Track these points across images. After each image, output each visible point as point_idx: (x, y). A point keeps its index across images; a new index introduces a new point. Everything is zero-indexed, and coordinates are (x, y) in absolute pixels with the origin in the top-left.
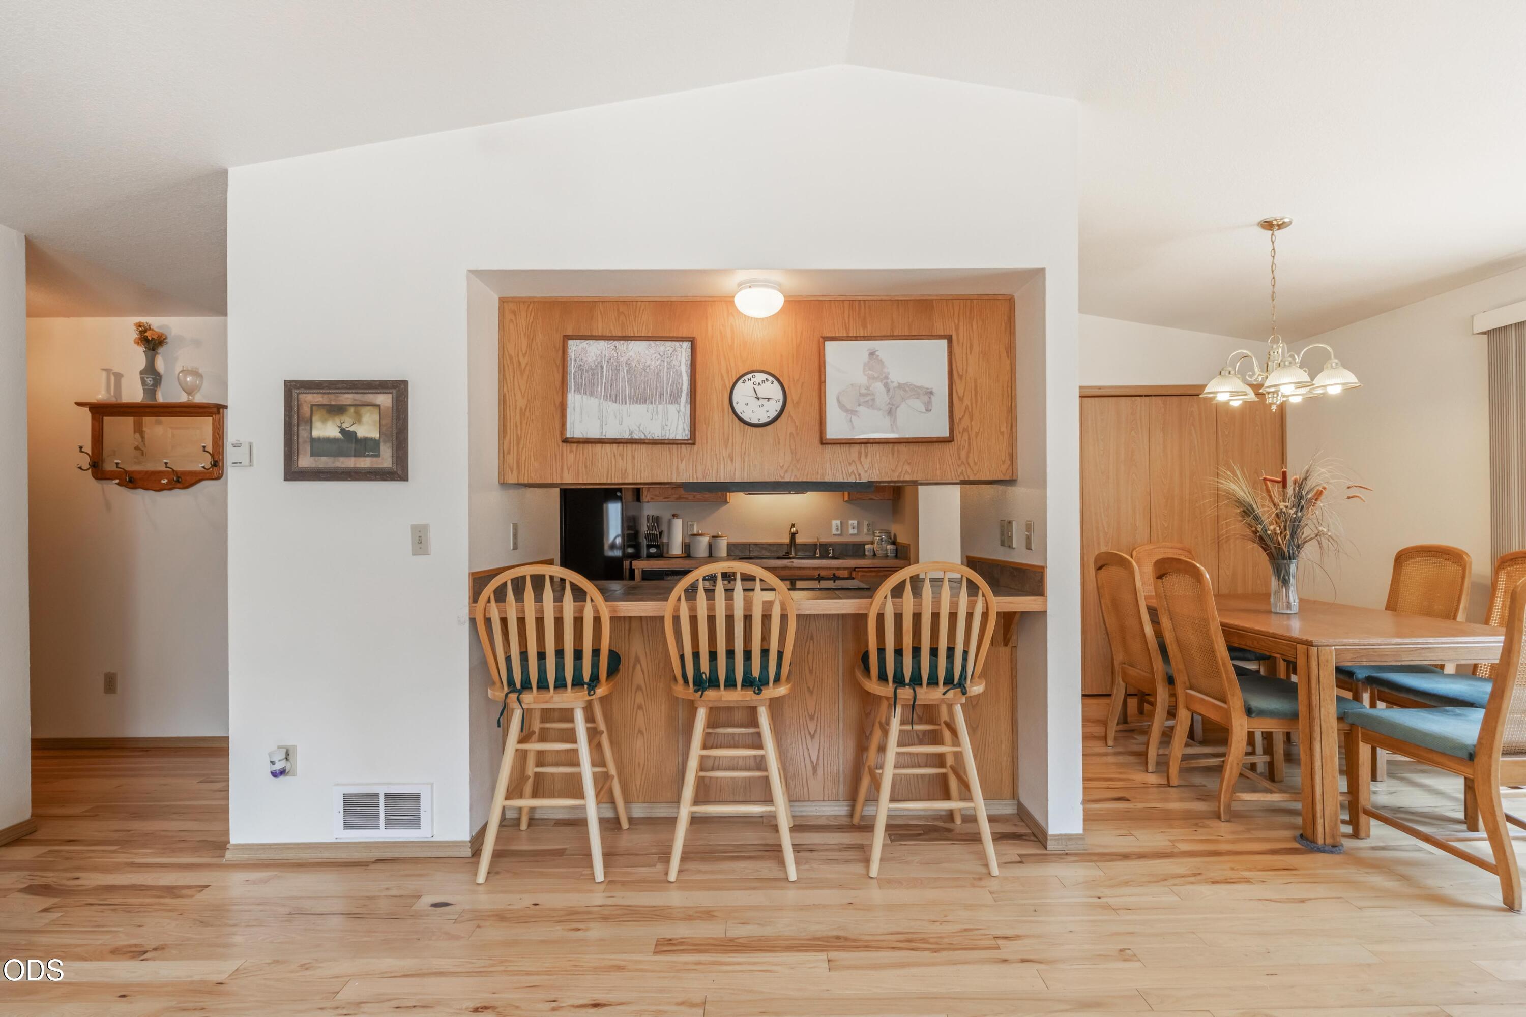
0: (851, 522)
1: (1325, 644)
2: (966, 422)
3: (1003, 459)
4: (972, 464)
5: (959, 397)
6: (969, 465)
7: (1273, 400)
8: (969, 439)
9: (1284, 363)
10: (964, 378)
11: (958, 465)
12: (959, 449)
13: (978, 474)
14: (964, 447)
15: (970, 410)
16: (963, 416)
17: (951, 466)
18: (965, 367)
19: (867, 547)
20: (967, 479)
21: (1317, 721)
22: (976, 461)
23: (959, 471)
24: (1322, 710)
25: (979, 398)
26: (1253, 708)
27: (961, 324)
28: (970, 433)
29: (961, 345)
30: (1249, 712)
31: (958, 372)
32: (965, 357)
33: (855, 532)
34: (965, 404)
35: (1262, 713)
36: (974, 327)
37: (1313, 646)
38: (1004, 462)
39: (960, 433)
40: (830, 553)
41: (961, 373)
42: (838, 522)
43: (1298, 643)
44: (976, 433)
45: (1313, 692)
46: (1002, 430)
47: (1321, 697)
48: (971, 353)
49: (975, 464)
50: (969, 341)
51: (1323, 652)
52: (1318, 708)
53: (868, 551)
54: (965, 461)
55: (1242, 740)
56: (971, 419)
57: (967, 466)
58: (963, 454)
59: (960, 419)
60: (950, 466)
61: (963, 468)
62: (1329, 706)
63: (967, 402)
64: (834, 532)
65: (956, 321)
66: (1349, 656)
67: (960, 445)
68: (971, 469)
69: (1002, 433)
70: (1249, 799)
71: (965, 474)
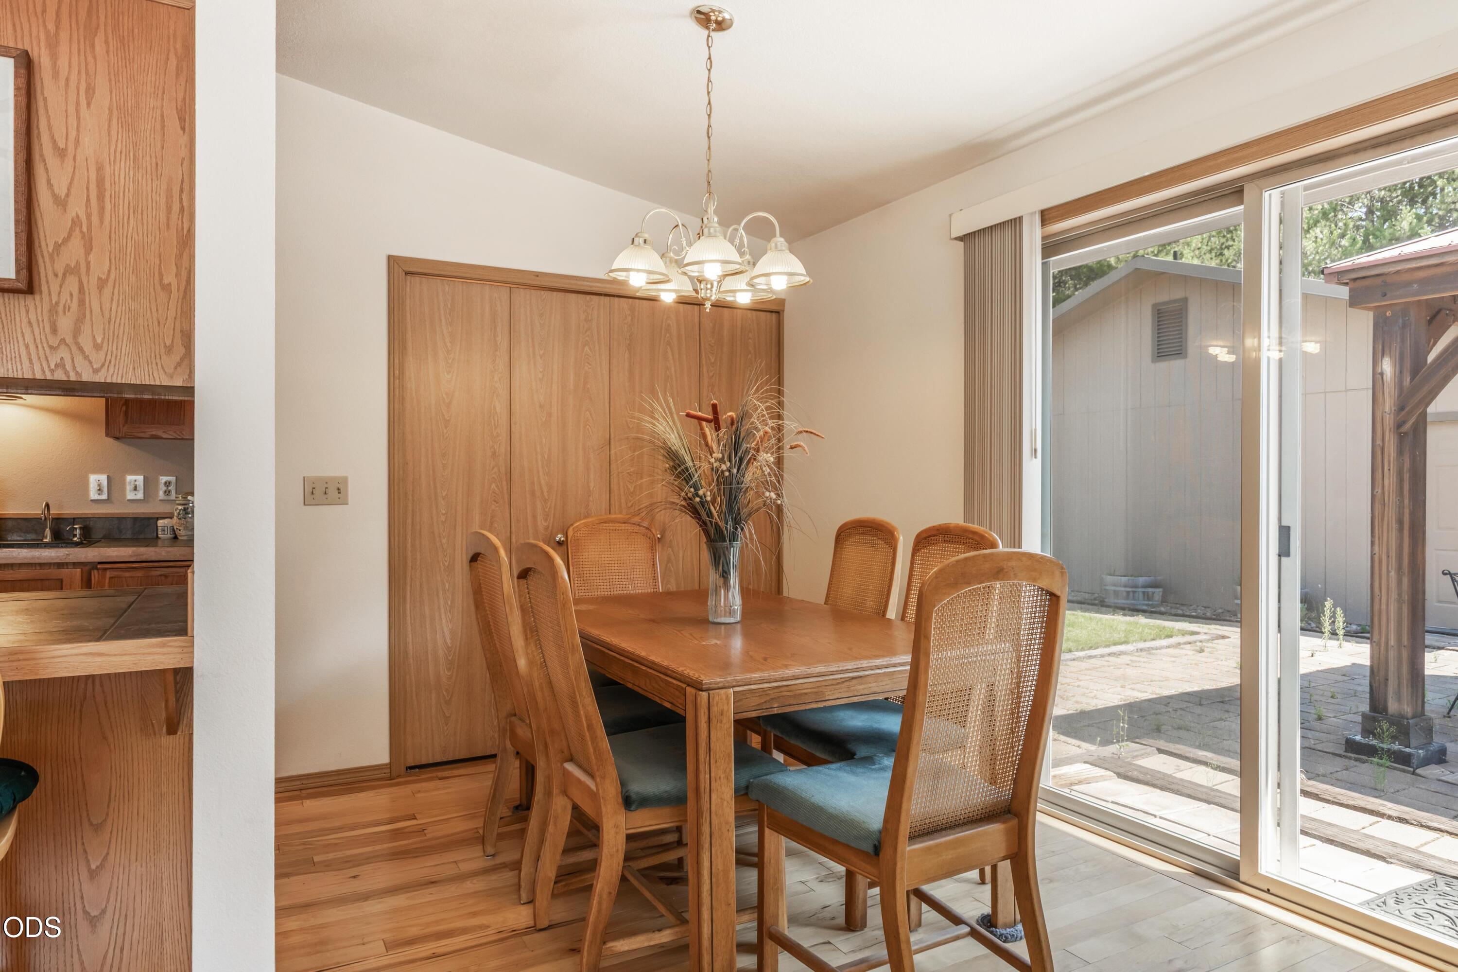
0: (130, 478)
1: (720, 685)
2: (74, 252)
3: (168, 343)
4: (88, 348)
5: (56, 198)
6: (81, 349)
7: (706, 293)
8: (81, 290)
9: (709, 230)
10: (70, 157)
11: (51, 347)
12: (53, 310)
13: (104, 371)
14: (67, 309)
15: (85, 229)
16: (66, 240)
17: (32, 347)
18: (73, 134)
19: (160, 523)
20: (73, 378)
21: (706, 815)
22: (99, 340)
23: (54, 360)
24: (714, 796)
25: (108, 206)
26: (634, 796)
27: (64, 36)
28: (84, 279)
29: (62, 83)
30: (628, 802)
31: (54, 142)
32: (72, 109)
33: (140, 495)
34: (72, 212)
35: (645, 802)
36: (99, 48)
37: (702, 691)
38: (169, 350)
39: (56, 275)
40: (75, 536)
41: (62, 145)
42: (103, 478)
43: (689, 685)
44: (99, 279)
45: (701, 767)
46: (166, 281)
47: (713, 775)
48: (89, 105)
49: (97, 347)
50: (84, 76)
51: (717, 698)
52: (707, 795)
53: (163, 530)
54: (69, 340)
55: (617, 851)
56: (88, 249)
57: (74, 348)
58: (65, 323)
59: (58, 247)
60: (27, 346)
61: (63, 353)
62: (723, 788)
63: (76, 208)
64: (93, 495)
65: (51, 27)
66: (754, 701)
67: (57, 303)
68: (86, 357)
69: (167, 288)
70: (626, 948)
71: (68, 367)
